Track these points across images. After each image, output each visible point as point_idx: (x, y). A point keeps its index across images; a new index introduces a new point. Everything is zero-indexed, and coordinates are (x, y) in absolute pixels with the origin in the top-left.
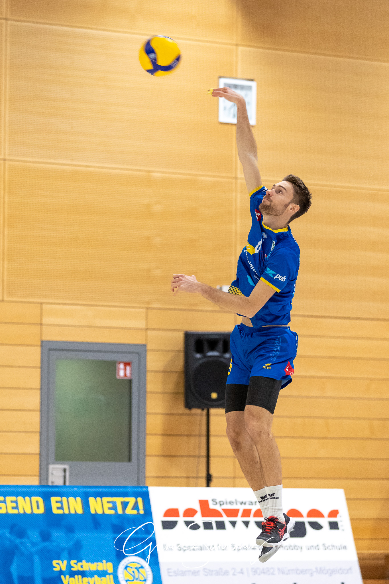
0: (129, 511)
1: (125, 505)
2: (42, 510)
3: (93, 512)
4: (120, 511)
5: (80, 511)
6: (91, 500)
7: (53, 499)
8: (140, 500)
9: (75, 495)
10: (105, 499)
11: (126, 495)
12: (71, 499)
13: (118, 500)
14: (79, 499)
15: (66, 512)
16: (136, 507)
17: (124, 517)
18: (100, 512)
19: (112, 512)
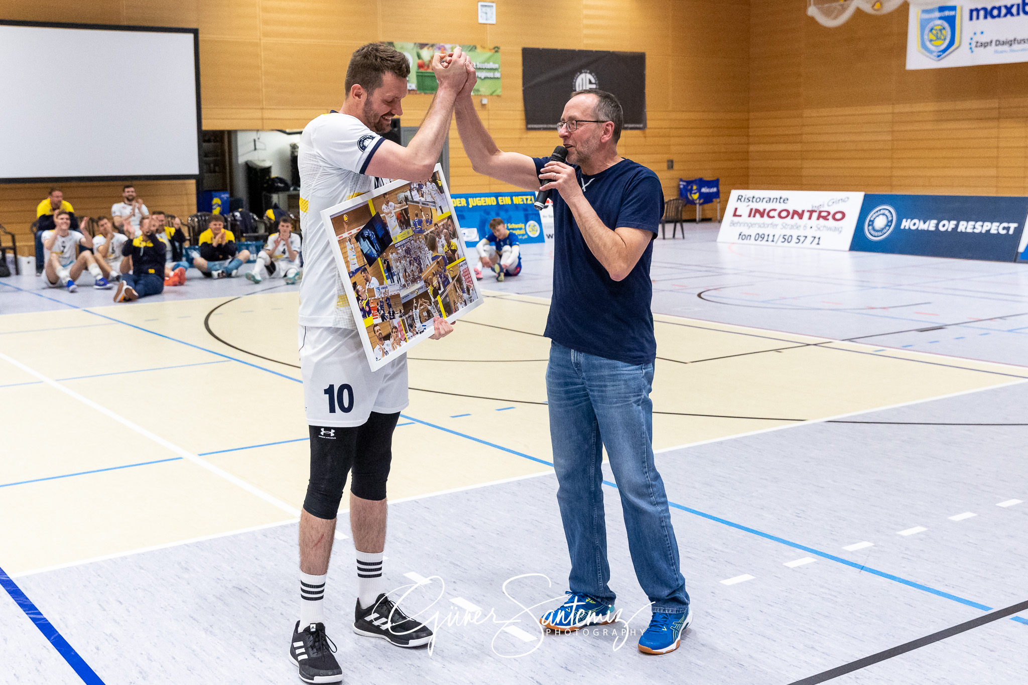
0: (529, 202)
1: (527, 199)
2: (495, 203)
3: (515, 203)
4: (525, 202)
5: (510, 203)
6: (514, 198)
7: (500, 198)
8: (533, 197)
9: (508, 196)
10: (520, 197)
11: (527, 195)
12: (506, 197)
13: (524, 197)
14: (509, 198)
15: (505, 204)
16: (531, 200)
17: (527, 205)
18: (517, 203)
19: (522, 203)
